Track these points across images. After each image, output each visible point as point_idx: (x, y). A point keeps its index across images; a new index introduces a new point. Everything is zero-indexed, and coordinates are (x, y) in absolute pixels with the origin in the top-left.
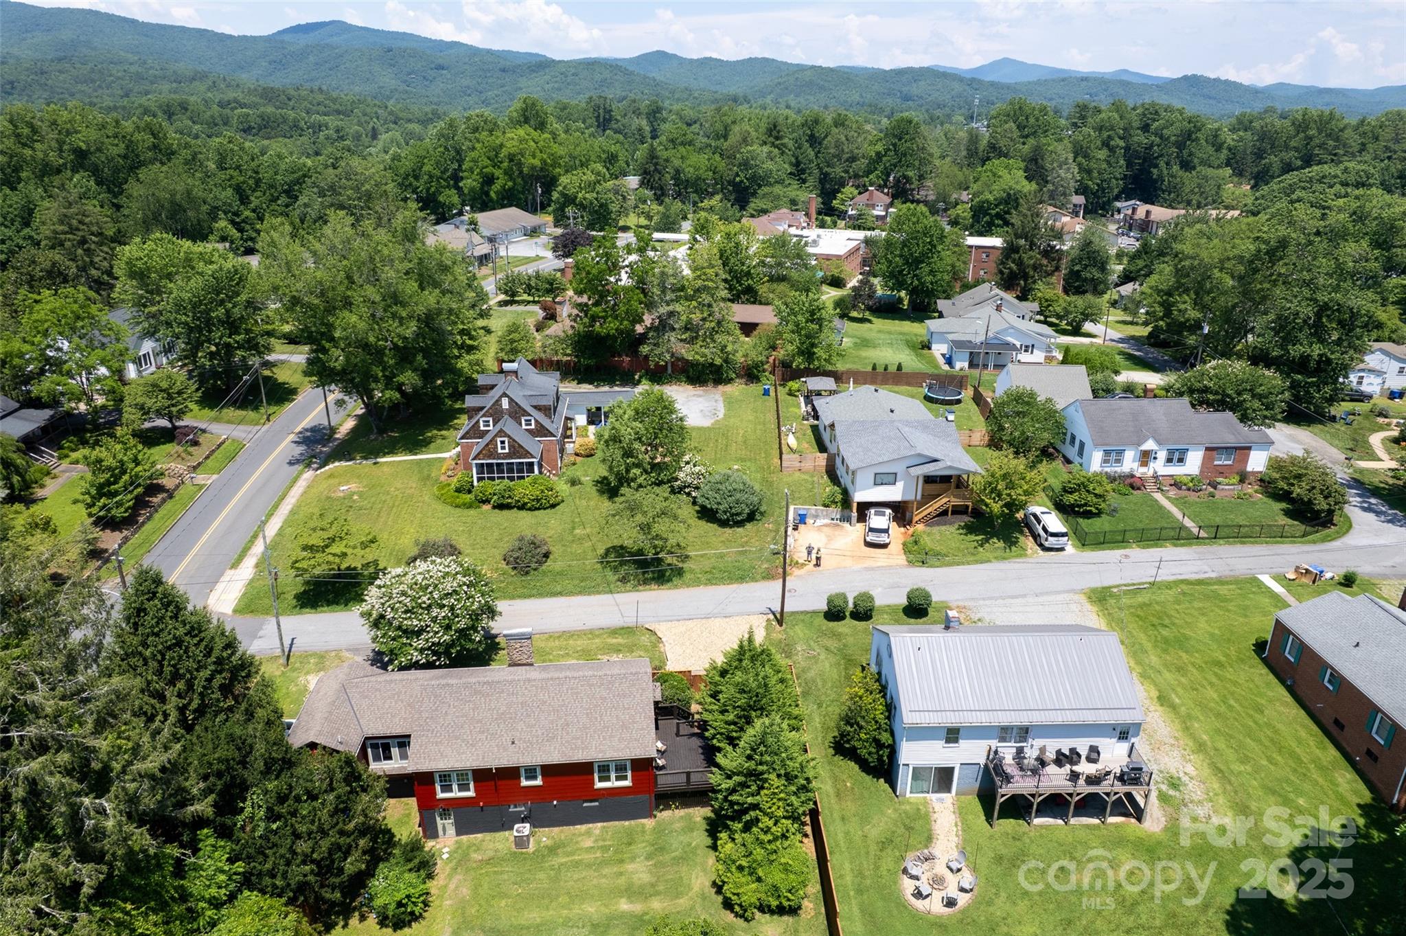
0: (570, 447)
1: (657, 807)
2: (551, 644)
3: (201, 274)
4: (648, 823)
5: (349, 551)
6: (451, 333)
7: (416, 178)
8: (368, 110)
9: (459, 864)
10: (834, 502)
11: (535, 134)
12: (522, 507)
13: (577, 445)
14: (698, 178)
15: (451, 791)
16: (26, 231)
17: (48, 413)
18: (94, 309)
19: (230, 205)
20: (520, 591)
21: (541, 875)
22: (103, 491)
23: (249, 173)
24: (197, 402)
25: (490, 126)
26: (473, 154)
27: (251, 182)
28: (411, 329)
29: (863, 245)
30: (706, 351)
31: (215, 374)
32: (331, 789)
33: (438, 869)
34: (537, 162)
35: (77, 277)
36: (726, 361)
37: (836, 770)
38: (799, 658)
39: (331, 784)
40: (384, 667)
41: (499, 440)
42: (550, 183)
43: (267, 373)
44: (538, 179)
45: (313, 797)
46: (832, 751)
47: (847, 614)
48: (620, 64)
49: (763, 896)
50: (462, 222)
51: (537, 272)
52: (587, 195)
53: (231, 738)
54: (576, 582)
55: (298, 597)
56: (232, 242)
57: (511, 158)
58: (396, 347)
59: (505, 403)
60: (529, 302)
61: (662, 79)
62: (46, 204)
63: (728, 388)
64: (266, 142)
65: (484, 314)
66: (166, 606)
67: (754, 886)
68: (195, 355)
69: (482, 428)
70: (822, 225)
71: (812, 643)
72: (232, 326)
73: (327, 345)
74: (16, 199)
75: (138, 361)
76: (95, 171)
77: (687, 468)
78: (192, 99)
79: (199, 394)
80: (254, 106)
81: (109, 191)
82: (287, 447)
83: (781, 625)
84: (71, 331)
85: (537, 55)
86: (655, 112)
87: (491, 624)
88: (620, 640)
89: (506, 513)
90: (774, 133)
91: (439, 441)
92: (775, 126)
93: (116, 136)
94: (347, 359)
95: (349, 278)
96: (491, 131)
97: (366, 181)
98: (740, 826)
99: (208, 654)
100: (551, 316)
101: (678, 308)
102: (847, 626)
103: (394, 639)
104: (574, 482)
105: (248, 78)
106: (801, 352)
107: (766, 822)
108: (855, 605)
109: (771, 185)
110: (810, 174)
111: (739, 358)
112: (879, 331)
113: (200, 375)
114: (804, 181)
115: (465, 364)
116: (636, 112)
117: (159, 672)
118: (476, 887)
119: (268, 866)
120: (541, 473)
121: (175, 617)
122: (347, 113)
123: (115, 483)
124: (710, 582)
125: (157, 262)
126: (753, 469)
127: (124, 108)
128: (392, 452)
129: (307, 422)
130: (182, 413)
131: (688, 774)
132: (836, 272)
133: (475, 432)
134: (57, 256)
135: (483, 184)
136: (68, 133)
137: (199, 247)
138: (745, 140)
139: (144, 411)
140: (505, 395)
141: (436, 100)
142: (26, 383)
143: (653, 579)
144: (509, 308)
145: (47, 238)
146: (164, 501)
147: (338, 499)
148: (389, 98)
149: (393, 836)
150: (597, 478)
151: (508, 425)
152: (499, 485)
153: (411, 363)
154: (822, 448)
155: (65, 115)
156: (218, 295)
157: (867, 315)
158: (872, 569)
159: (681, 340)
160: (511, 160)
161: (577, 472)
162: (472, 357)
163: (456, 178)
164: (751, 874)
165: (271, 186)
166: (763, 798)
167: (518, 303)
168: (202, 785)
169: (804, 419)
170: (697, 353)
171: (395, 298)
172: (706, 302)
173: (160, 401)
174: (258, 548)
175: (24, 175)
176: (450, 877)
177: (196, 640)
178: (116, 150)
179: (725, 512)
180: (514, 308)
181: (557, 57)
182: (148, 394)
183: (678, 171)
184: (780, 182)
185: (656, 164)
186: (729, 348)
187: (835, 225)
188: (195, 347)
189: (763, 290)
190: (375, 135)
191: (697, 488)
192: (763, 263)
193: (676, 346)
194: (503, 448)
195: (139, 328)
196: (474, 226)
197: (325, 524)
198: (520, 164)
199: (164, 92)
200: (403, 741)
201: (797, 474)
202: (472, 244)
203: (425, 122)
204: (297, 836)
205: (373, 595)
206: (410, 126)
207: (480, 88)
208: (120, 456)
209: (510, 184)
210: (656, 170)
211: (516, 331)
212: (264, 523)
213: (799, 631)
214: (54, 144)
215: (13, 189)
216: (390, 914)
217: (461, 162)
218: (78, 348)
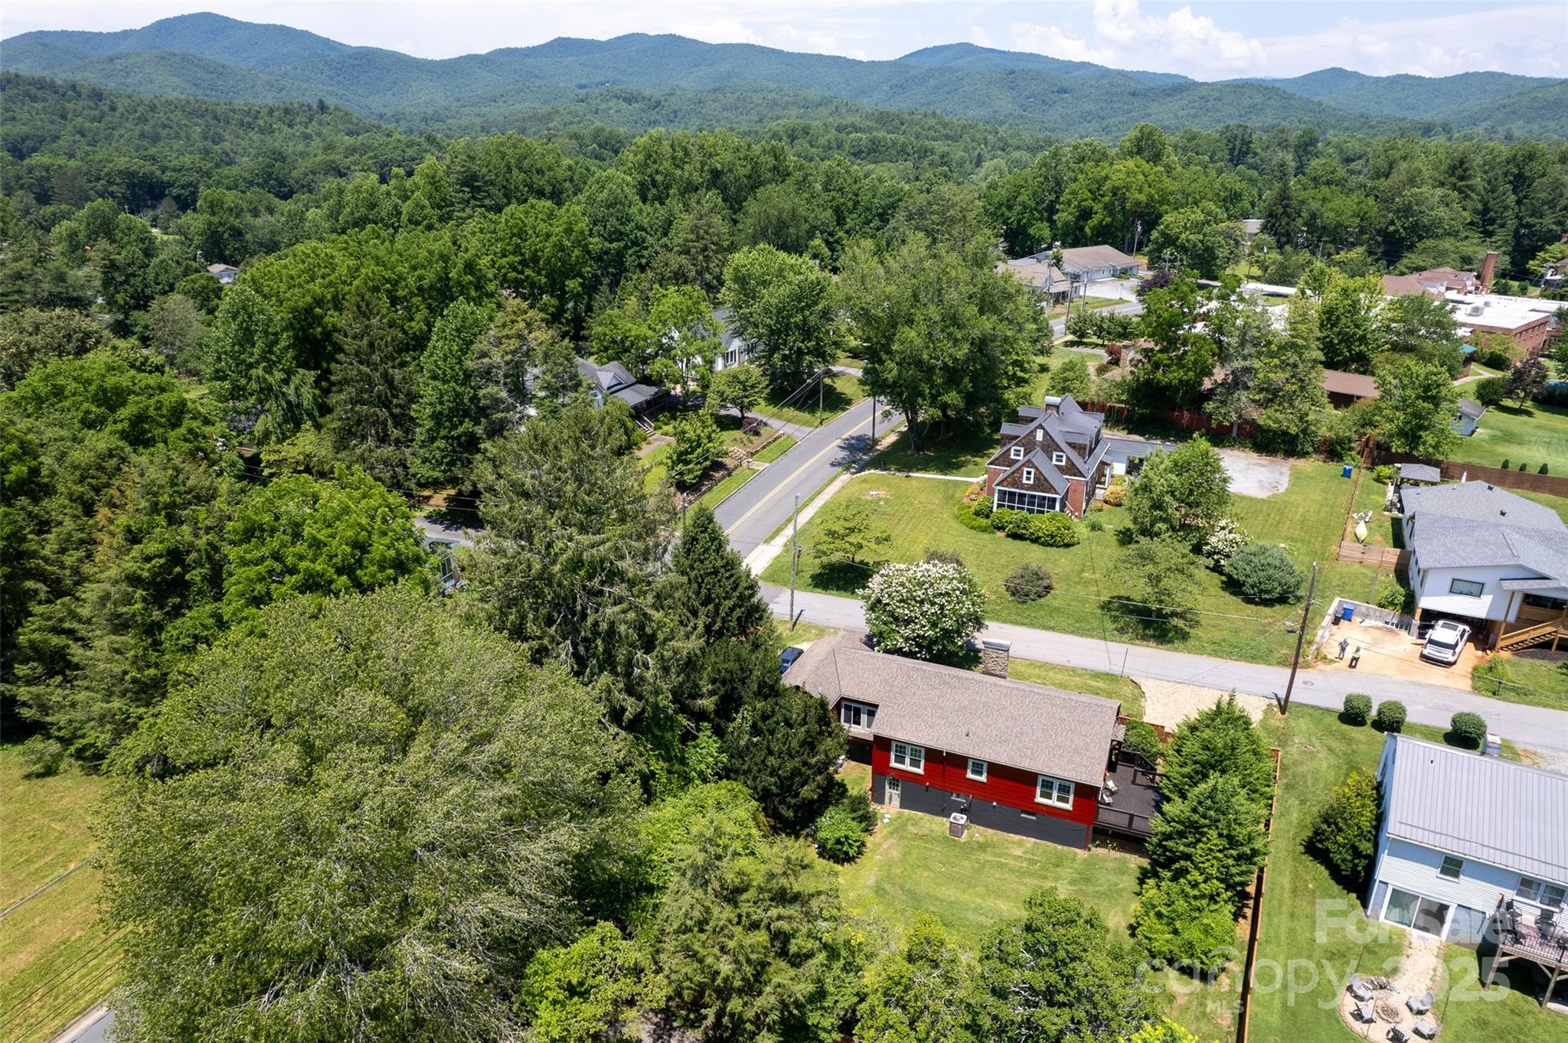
0: (1100, 493)
1: (1093, 841)
2: (1030, 671)
3: (790, 283)
4: (1081, 853)
5: (864, 543)
6: (1003, 362)
7: (1010, 208)
8: (978, 136)
9: (896, 830)
10: (1392, 603)
11: (1146, 166)
12: (1035, 540)
13: (1108, 492)
14: (1339, 225)
15: (903, 763)
16: (665, 239)
17: (654, 390)
18: (703, 306)
19: (827, 225)
20: (1013, 617)
21: (966, 864)
22: (681, 458)
23: (850, 195)
24: (765, 399)
25: (1097, 156)
26: (1074, 186)
27: (850, 204)
28: (963, 351)
29: (1553, 320)
30: (1281, 417)
31: (785, 375)
32: (804, 722)
33: (877, 829)
34: (1143, 198)
35: (695, 279)
36: (1304, 431)
37: (1300, 869)
38: (1294, 750)
39: (804, 719)
40: (872, 647)
41: (1026, 469)
42: (1151, 220)
43: (828, 381)
44: (1141, 216)
45: (789, 725)
46: (1303, 850)
47: (1369, 722)
48: (1277, 85)
49: (1176, 950)
50: (1047, 257)
51: (1112, 315)
52: (1192, 237)
53: (738, 658)
54: (1071, 621)
55: (814, 577)
56: (822, 260)
57: (1115, 191)
58: (945, 366)
59: (1039, 435)
60: (1097, 345)
61: (1332, 103)
62: (684, 216)
63: (1300, 463)
64: (872, 166)
65: (1045, 352)
66: (713, 540)
67: (1169, 936)
68: (771, 355)
69: (1012, 457)
70: (1503, 291)
71: (1314, 739)
72: (807, 332)
73: (884, 357)
74: (662, 212)
75: (726, 357)
76: (724, 190)
77: (1222, 534)
78: (815, 124)
79: (768, 391)
80: (870, 130)
81: (731, 207)
82: (833, 449)
83: (1283, 713)
84: (682, 323)
85: (1176, 76)
86: (1307, 145)
87: (976, 634)
88: (1101, 684)
89: (1018, 543)
90: (1459, 172)
91: (970, 466)
92: (1462, 163)
93: (745, 159)
94: (900, 372)
95: (915, 296)
96: (1098, 161)
97: (953, 205)
98: (1169, 874)
99: (734, 589)
100: (1116, 362)
101: (1257, 364)
102: (1363, 735)
103: (885, 623)
104: (1095, 527)
105: (867, 104)
106: (1402, 433)
107: (1195, 875)
108: (1380, 713)
109: (1437, 237)
110: (1502, 226)
111: (1324, 432)
112: (1538, 427)
113: (773, 374)
114: (1490, 234)
115: (1012, 396)
116: (1283, 145)
117: (698, 593)
118: (905, 854)
119: (745, 767)
120: (1062, 510)
121: (717, 551)
122: (954, 139)
123: (692, 453)
124: (1215, 654)
125: (757, 270)
126: (1303, 551)
127: (757, 132)
128: (925, 469)
129: (855, 431)
130: (751, 404)
131: (1132, 816)
132: (1497, 349)
133: (1005, 460)
134: (683, 260)
135: (1078, 219)
136: (711, 156)
137: (792, 260)
138: (1412, 181)
139: (724, 399)
140: (1041, 427)
141: (1051, 125)
142: (644, 363)
143: (1153, 636)
144: (1075, 349)
145: (679, 245)
146: (723, 477)
147: (867, 501)
148: (1002, 123)
149: (846, 790)
150: (1121, 528)
151: (1038, 458)
152: (1017, 515)
153: (958, 385)
154: (1398, 541)
155: (712, 140)
156: (800, 302)
157: (1528, 404)
158: (1420, 685)
159: (1253, 401)
160: (1115, 194)
161: (1101, 518)
162: (1019, 389)
163: (1052, 210)
164: (1168, 924)
165: (868, 209)
166: (1198, 851)
167: (1086, 345)
168: (710, 687)
169: (1386, 509)
170: (1269, 418)
171: (953, 320)
172: (1291, 361)
173: (736, 392)
174: (789, 532)
175: (671, 192)
176: (886, 838)
177: (727, 574)
178: (743, 170)
179: (1253, 587)
180: (1081, 349)
181: (1200, 78)
182: (729, 384)
183: (1314, 216)
184: (1454, 234)
185: (1287, 206)
186: (1311, 417)
187: (1523, 292)
188: (773, 349)
189: (1377, 359)
190: (979, 161)
191: (1228, 556)
192: (1388, 329)
193: (1246, 406)
194: (1028, 479)
195: (732, 326)
196: (1058, 262)
197: (849, 514)
198: (1124, 199)
199: (792, 118)
200: (872, 709)
201: (1357, 566)
202: (1050, 280)
203: (1033, 150)
204: (770, 753)
205: (875, 583)
206: (1016, 154)
207: (1102, 114)
208: (698, 432)
209: (1108, 219)
210: (1285, 212)
211: (1072, 369)
212: (798, 511)
213: (1303, 724)
214: (698, 166)
215: (662, 204)
216: (829, 846)
217: (1059, 193)
218: (684, 338)
